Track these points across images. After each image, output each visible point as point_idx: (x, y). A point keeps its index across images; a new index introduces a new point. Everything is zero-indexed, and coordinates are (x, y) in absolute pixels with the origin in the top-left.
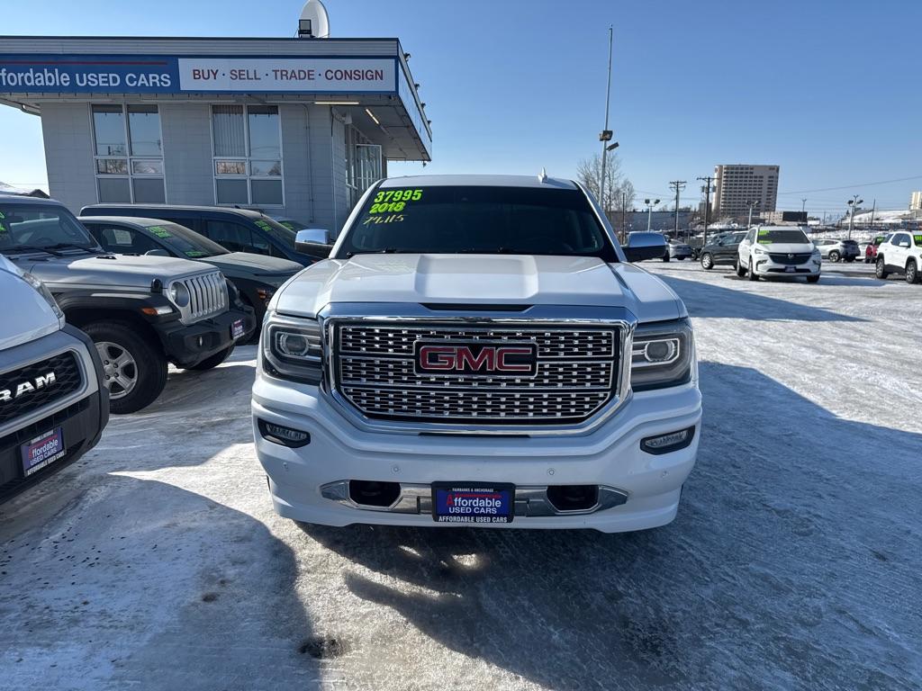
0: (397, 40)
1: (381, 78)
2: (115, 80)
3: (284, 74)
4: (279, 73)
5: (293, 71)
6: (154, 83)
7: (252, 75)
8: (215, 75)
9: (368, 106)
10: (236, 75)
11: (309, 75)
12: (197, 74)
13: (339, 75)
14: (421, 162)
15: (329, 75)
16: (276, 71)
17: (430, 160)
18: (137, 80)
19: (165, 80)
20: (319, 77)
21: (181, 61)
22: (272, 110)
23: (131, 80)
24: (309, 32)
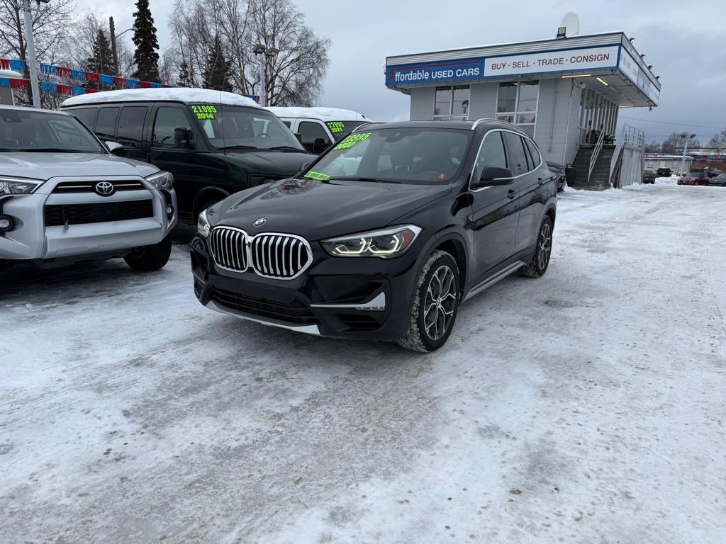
0: (622, 33)
1: (608, 59)
2: (451, 74)
3: (544, 62)
4: (541, 62)
5: (550, 60)
6: (471, 74)
7: (525, 64)
8: (504, 66)
9: (598, 76)
10: (517, 65)
11: (560, 61)
12: (494, 67)
13: (579, 59)
14: (648, 108)
15: (573, 60)
16: (540, 61)
17: (655, 106)
18: (462, 72)
19: (477, 71)
20: (567, 62)
21: (486, 59)
22: (536, 82)
23: (459, 73)
24: (564, 35)
